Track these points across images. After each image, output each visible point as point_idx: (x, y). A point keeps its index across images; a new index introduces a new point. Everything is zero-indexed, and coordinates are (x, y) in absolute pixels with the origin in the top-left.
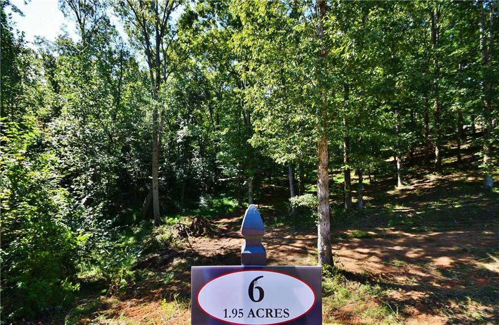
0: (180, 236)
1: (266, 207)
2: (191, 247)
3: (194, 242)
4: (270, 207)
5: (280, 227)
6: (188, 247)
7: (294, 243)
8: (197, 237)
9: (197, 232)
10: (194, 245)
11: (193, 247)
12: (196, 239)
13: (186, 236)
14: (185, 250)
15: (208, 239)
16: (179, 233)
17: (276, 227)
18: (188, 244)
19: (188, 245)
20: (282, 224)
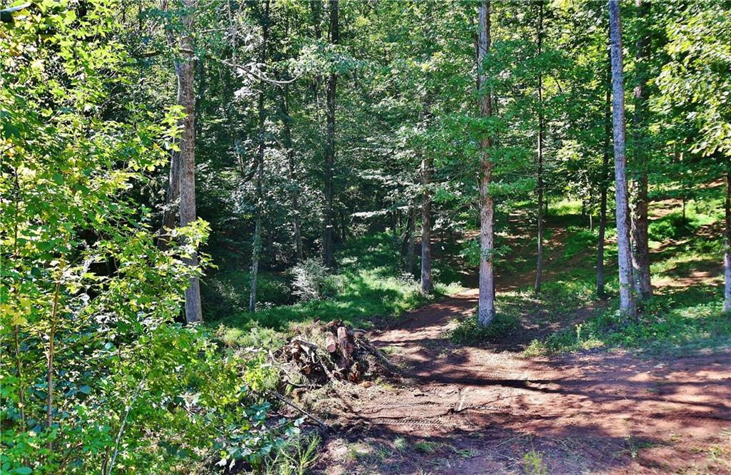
0: (305, 379)
1: (513, 294)
2: (352, 412)
3: (355, 396)
4: (525, 296)
5: (593, 351)
6: (345, 410)
7: (672, 392)
8: (356, 381)
9: (354, 368)
10: (357, 405)
11: (357, 410)
12: (357, 389)
13: (324, 380)
14: (342, 419)
15: (388, 388)
16: (303, 372)
17: (585, 352)
18: (339, 401)
19: (344, 406)
20: (598, 343)
